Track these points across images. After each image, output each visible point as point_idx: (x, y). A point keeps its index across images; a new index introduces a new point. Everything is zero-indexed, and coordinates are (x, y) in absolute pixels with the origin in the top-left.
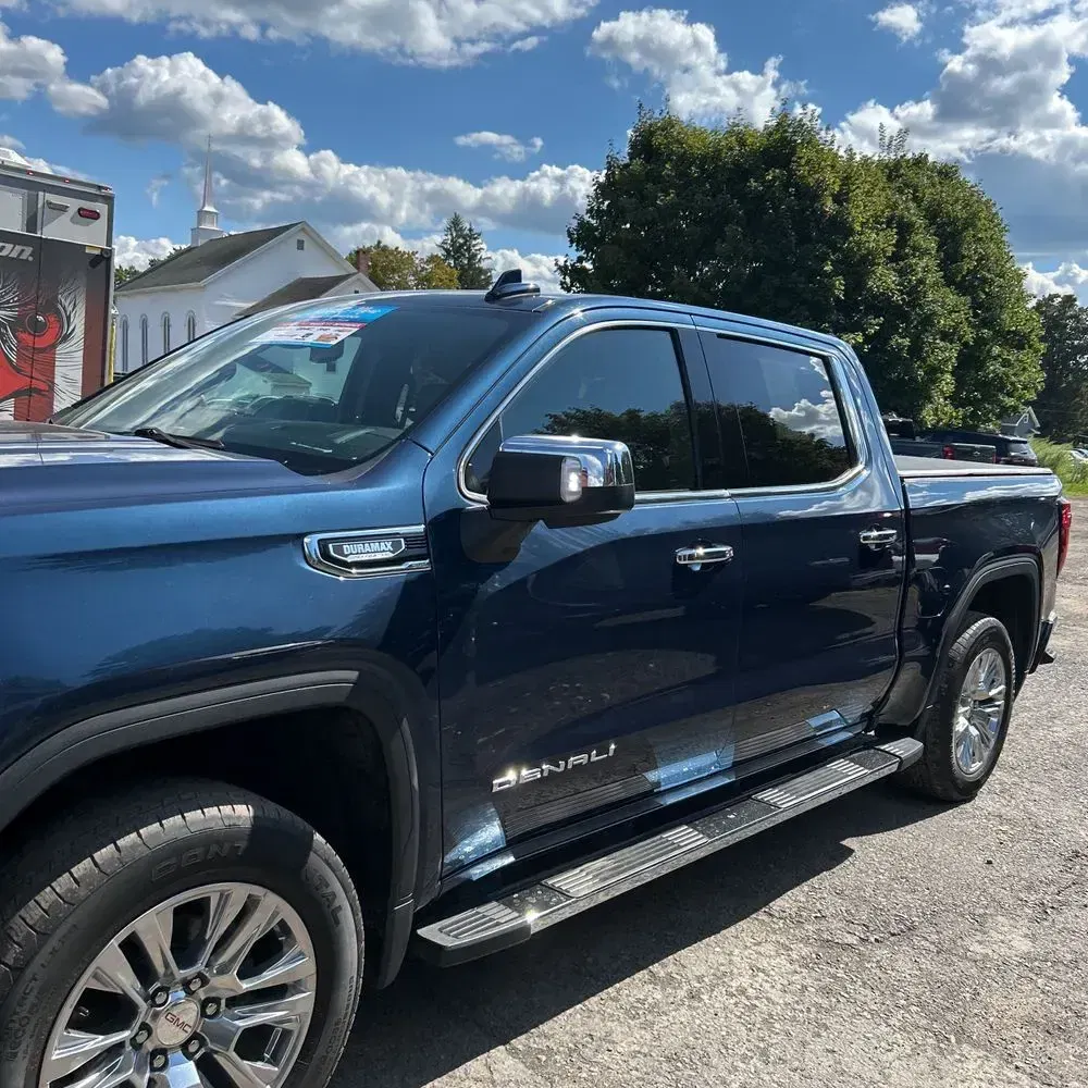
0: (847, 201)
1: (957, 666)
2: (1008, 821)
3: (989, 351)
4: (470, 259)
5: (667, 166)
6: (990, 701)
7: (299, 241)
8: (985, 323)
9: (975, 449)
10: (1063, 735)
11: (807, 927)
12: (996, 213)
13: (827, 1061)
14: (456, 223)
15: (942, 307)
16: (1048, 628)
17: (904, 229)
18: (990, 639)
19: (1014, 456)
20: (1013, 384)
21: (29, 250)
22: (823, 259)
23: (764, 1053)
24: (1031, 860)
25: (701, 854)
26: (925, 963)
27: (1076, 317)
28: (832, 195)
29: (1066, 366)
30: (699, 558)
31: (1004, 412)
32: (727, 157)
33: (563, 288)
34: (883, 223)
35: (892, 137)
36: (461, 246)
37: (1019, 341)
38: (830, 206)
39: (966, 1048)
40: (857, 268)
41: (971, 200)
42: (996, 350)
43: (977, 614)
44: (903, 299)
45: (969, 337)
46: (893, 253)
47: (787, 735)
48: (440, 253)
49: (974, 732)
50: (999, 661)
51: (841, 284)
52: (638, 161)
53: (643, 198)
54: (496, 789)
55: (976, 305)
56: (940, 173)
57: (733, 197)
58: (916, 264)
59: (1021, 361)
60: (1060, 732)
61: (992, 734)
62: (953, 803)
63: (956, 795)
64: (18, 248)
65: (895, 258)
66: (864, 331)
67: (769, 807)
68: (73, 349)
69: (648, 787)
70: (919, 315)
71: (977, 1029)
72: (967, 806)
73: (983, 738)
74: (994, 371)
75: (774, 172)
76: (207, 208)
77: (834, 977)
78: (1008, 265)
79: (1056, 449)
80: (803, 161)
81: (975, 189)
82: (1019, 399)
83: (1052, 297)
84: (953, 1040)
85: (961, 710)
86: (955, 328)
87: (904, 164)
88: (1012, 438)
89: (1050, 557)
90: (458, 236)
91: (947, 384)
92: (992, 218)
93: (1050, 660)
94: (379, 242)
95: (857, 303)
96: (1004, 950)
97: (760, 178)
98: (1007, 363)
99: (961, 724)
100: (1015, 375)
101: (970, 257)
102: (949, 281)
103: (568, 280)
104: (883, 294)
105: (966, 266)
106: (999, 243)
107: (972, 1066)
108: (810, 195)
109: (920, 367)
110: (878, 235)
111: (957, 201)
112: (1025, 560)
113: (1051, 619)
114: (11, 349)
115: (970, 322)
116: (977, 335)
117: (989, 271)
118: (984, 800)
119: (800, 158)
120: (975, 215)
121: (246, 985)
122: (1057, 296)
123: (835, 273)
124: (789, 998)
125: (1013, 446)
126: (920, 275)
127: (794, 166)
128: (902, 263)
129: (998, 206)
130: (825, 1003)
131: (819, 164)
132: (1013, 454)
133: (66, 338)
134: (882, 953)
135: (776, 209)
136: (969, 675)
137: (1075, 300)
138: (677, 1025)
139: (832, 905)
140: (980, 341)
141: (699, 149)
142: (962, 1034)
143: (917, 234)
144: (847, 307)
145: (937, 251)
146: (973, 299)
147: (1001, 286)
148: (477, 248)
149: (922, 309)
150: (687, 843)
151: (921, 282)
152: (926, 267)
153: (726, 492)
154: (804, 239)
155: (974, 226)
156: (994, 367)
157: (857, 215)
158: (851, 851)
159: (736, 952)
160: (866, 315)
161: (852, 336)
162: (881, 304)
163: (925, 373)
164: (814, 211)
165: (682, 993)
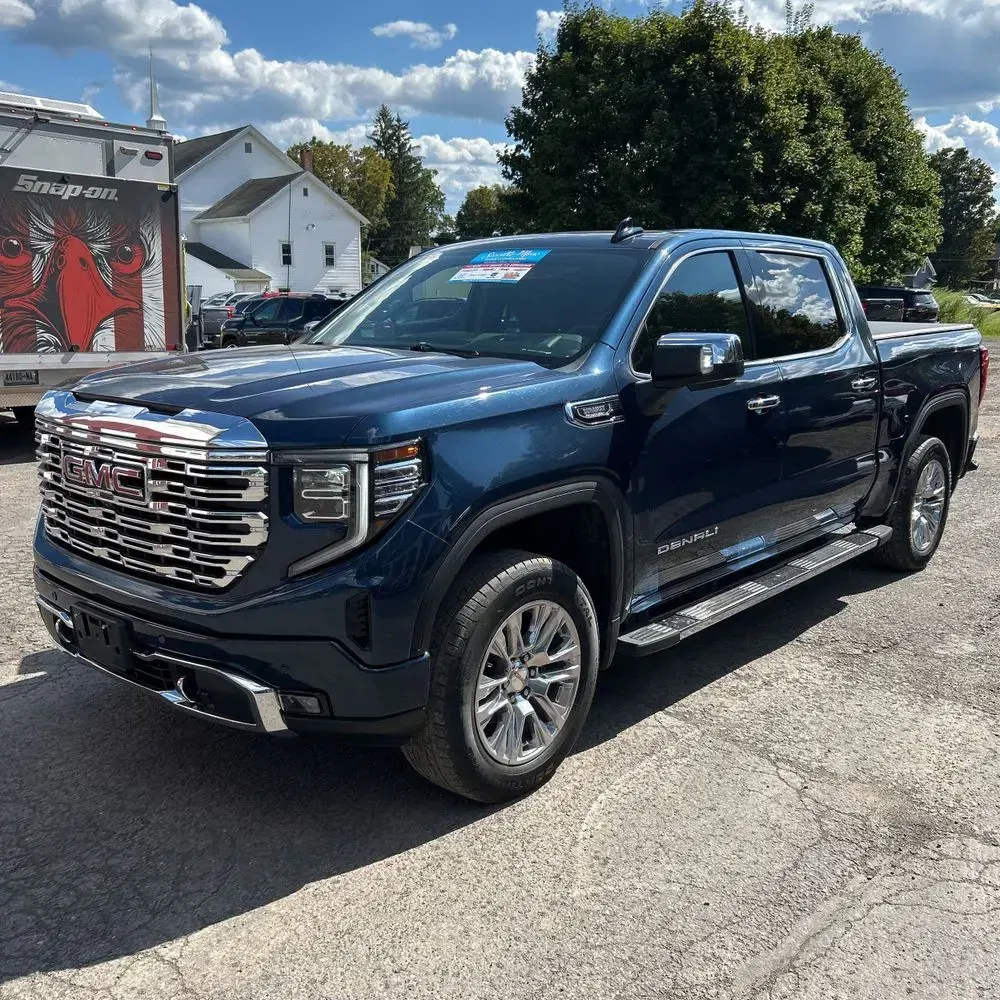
0: (761, 79)
1: (913, 473)
2: (951, 580)
3: (893, 210)
4: (400, 148)
5: (596, 57)
6: (934, 499)
7: (246, 144)
8: (888, 185)
9: (886, 303)
10: (983, 525)
11: (827, 646)
12: (896, 80)
13: (859, 709)
14: (384, 114)
15: (850, 173)
16: (973, 444)
17: (814, 101)
18: (934, 453)
19: (920, 307)
20: (914, 240)
21: (114, 191)
22: (742, 136)
23: (820, 708)
24: (969, 601)
25: (765, 597)
26: (909, 662)
27: (968, 169)
28: (749, 76)
29: (960, 217)
30: (760, 405)
31: (908, 266)
32: (650, 44)
33: (505, 176)
34: (794, 98)
35: (798, 13)
36: (391, 136)
37: (919, 199)
38: (746, 86)
39: (941, 700)
40: (772, 142)
41: (873, 68)
42: (899, 209)
43: (925, 436)
44: (815, 169)
45: (875, 199)
46: (805, 125)
47: (802, 525)
48: (371, 144)
49: (924, 521)
50: (940, 469)
51: (759, 158)
52: (567, 55)
53: (575, 88)
54: (660, 552)
55: (880, 169)
56: (843, 45)
57: (658, 83)
58: (826, 135)
59: (921, 218)
60: (980, 523)
61: (936, 522)
62: (911, 572)
63: (912, 566)
64: (106, 190)
65: (806, 131)
66: (781, 200)
67: (800, 569)
68: (154, 272)
69: (724, 560)
70: (829, 182)
71: (947, 691)
72: (921, 573)
73: (930, 525)
74: (897, 229)
75: (694, 56)
76: (155, 118)
77: (853, 671)
78: (909, 127)
79: (953, 297)
80: (720, 45)
81: (877, 58)
82: (920, 252)
83: (945, 152)
84: (932, 696)
85: (916, 505)
86: (862, 192)
87: (810, 38)
88: (916, 291)
89: (974, 392)
90: (387, 127)
91: (857, 243)
92: (893, 84)
93: (975, 468)
94: (314, 138)
95: (775, 176)
96: (957, 652)
97: (681, 63)
98: (908, 221)
99: (915, 515)
100: (916, 231)
101: (873, 124)
102: (856, 148)
103: (509, 170)
104: (796, 165)
105: (870, 133)
106: (900, 109)
107: (946, 707)
108: (728, 77)
109: (832, 230)
110: (790, 109)
111: (860, 70)
112: (957, 393)
113: (975, 437)
114: (108, 276)
115: (875, 185)
116: (882, 197)
117: (891, 136)
118: (930, 569)
119: (718, 42)
120: (877, 84)
121: (552, 659)
122: (950, 150)
123: (754, 148)
124: (826, 682)
125: (918, 297)
126: (830, 145)
127: (711, 50)
128: (813, 135)
129: (897, 73)
130: (850, 683)
131: (735, 46)
132: (918, 304)
133: (148, 264)
134: (879, 658)
135: (697, 90)
136: (921, 480)
137: (967, 152)
138: (761, 698)
139: (840, 634)
140: (884, 202)
141: (623, 39)
142: (937, 694)
143: (825, 106)
144: (765, 179)
145: (844, 122)
146: (877, 163)
147: (902, 149)
148: (406, 137)
149: (832, 176)
150: (754, 591)
151: (830, 151)
152: (835, 137)
153: (770, 360)
154: (725, 119)
155: (876, 94)
156: (897, 225)
157: (772, 92)
158: (845, 605)
159: (786, 661)
160: (783, 185)
161: (772, 206)
162: (796, 175)
163: (837, 235)
164: (733, 92)
165: (759, 682)
